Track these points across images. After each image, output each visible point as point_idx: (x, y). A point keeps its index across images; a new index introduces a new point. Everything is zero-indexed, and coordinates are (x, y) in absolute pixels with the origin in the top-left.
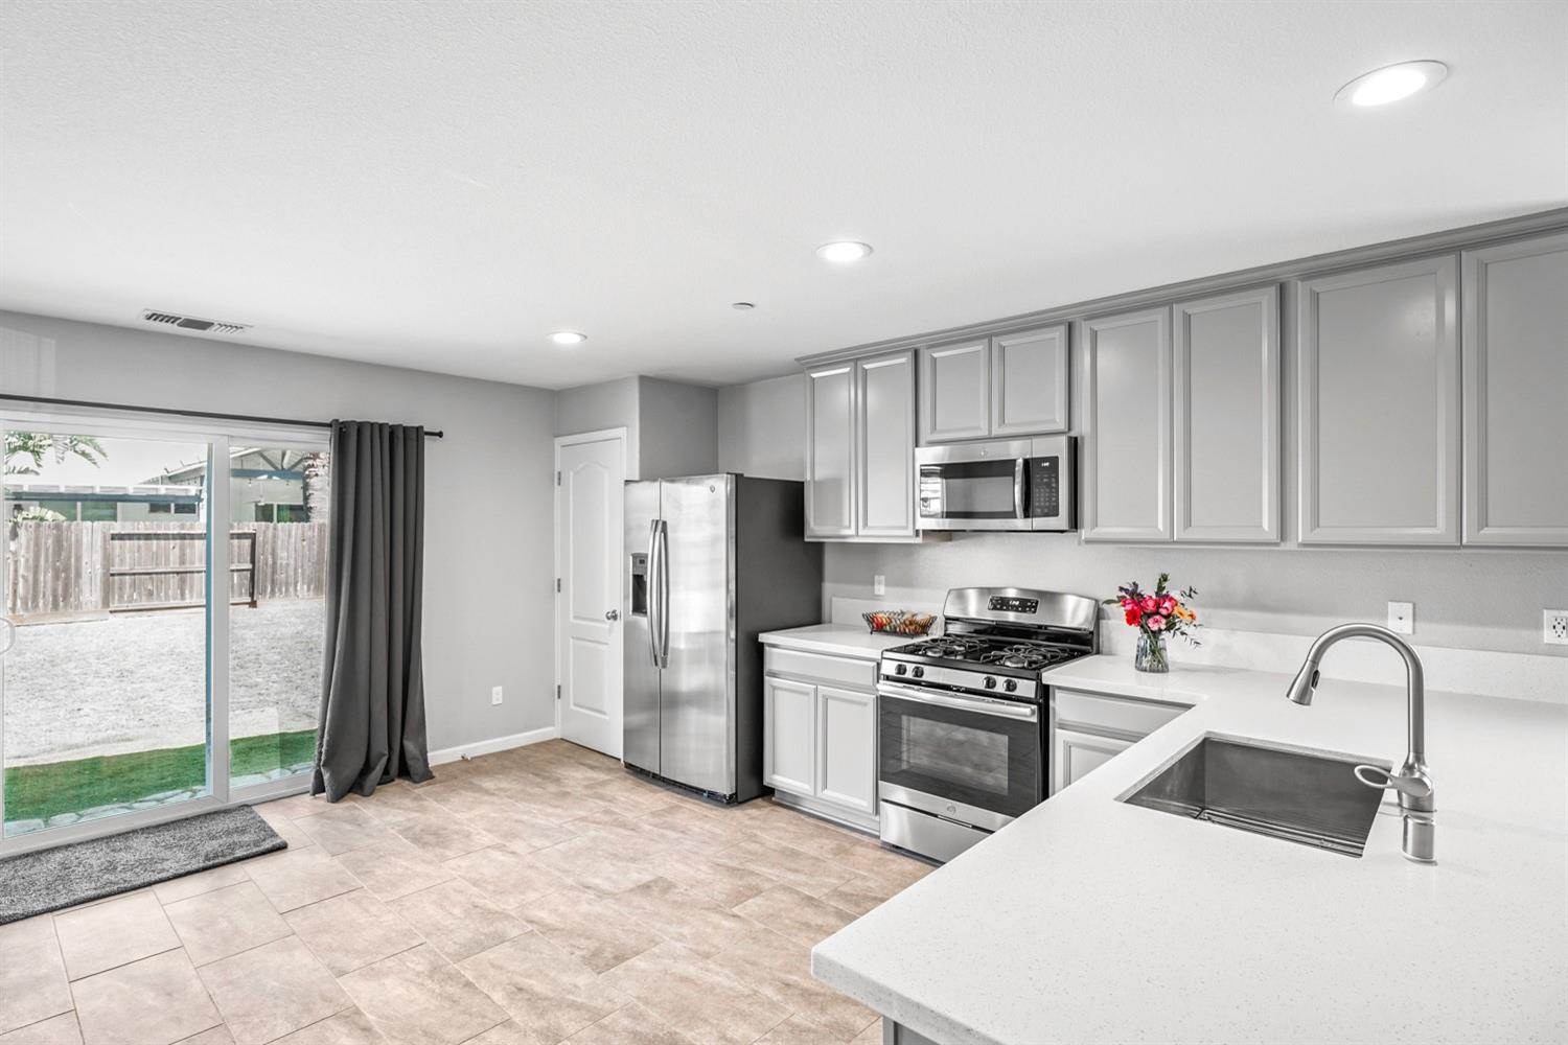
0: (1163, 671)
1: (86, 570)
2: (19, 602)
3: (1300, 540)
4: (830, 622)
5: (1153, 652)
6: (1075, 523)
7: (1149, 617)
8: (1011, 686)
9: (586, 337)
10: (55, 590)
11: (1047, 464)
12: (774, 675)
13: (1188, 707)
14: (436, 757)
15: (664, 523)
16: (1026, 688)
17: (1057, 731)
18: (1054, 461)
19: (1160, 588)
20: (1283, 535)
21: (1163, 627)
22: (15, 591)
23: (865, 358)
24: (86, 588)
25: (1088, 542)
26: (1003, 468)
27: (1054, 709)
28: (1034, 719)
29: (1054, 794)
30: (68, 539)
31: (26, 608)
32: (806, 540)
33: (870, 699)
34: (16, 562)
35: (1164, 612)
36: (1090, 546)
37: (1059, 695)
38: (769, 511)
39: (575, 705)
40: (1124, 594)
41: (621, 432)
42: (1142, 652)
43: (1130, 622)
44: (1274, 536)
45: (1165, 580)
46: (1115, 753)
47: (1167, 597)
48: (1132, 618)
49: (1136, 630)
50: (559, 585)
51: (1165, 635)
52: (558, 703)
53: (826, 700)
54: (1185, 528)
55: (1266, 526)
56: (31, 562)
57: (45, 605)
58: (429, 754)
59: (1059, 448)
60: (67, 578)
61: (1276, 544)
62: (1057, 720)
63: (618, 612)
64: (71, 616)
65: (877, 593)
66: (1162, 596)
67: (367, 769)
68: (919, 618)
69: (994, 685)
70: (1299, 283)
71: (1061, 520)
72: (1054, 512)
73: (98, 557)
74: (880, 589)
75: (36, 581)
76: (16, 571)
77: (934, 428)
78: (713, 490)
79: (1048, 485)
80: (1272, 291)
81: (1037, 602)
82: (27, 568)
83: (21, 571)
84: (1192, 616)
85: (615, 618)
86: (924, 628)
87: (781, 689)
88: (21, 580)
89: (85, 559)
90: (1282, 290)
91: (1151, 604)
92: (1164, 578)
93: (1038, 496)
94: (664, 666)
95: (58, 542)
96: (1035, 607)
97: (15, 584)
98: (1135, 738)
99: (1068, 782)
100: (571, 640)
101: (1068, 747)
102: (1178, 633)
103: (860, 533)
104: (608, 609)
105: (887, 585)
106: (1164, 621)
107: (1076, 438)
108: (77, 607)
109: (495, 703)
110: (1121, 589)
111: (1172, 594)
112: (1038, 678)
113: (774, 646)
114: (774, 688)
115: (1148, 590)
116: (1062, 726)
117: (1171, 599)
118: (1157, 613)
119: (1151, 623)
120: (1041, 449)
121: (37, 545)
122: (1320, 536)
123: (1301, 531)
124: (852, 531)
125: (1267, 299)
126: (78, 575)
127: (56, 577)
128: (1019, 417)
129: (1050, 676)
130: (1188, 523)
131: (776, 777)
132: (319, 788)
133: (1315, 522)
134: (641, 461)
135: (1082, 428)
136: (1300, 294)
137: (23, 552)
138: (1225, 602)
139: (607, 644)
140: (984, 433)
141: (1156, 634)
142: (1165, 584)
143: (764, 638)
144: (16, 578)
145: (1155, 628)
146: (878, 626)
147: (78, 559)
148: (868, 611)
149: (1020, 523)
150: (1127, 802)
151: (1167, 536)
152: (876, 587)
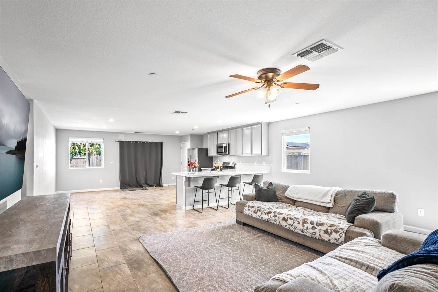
6: (229, 153)
15: (191, 155)
20: (242, 154)
23: (213, 133)
32: (208, 156)
41: (188, 142)
50: (182, 163)
71: (227, 153)
78: (195, 150)
79: (226, 149)
90: (242, 128)
96: (229, 164)
107: (229, 144)
124: (213, 155)
134: (190, 146)
135: (230, 142)
143: (202, 168)
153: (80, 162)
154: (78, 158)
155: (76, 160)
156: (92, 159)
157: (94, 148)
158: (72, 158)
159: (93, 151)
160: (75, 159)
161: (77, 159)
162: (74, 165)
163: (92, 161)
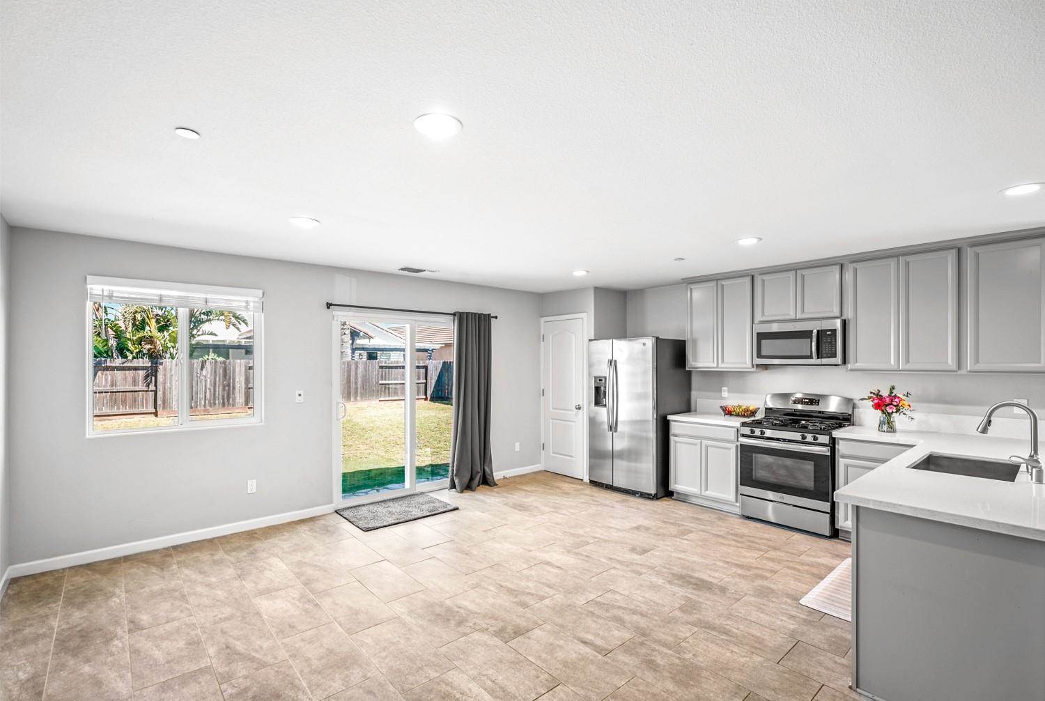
0: (894, 432)
1: (237, 386)
2: (207, 402)
3: (969, 369)
4: (696, 411)
5: (888, 423)
6: (844, 361)
7: (886, 406)
8: (815, 439)
9: (588, 272)
10: (223, 396)
11: (830, 333)
12: (676, 435)
13: (912, 446)
14: (498, 475)
15: (615, 361)
16: (823, 439)
17: (840, 459)
18: (834, 331)
19: (891, 393)
20: (959, 366)
21: (895, 411)
22: (205, 397)
23: (723, 279)
24: (237, 395)
25: (851, 370)
26: (806, 334)
27: (838, 450)
28: (829, 454)
29: (838, 489)
30: (230, 369)
31: (211, 406)
32: (687, 369)
33: (733, 447)
34: (206, 381)
35: (895, 404)
36: (852, 372)
37: (841, 442)
38: (668, 354)
39: (554, 453)
40: (872, 395)
41: (584, 315)
42: (881, 423)
43: (876, 408)
44: (954, 367)
45: (893, 389)
46: (872, 469)
47: (895, 396)
48: (877, 406)
49: (879, 412)
50: (543, 392)
51: (894, 415)
52: (543, 452)
53: (707, 447)
54: (906, 363)
55: (950, 362)
56: (213, 380)
57: (219, 404)
58: (494, 474)
59: (838, 324)
60: (229, 389)
61: (956, 371)
62: (840, 454)
63: (581, 406)
64: (230, 410)
65: (723, 396)
66: (892, 397)
67: (472, 479)
68: (751, 408)
69: (806, 438)
70: (969, 249)
71: (839, 360)
72: (834, 356)
73: (243, 379)
74: (725, 394)
75: (215, 391)
76: (206, 385)
77: (763, 314)
78: (644, 344)
79: (831, 343)
80: (954, 252)
81: (819, 400)
82: (211, 384)
83: (208, 386)
84: (909, 406)
85: (580, 408)
86: (753, 413)
87: (680, 442)
88: (208, 391)
89: (237, 380)
90: (959, 251)
91: (888, 400)
92: (893, 388)
93: (825, 348)
94: (616, 431)
95: (225, 370)
96: (818, 403)
97: (206, 393)
98: (883, 461)
99: (846, 483)
100: (551, 420)
101: (847, 467)
102: (902, 414)
103: (720, 366)
104: (574, 404)
105: (728, 392)
106: (895, 408)
107: (845, 320)
108: (233, 406)
109: (516, 450)
110: (871, 393)
111: (898, 395)
112: (830, 434)
113: (675, 421)
114: (676, 442)
115: (885, 393)
116: (843, 457)
117: (898, 397)
118: (891, 404)
119: (888, 409)
120: (826, 325)
121: (215, 372)
122: (980, 367)
123: (969, 364)
124: (715, 365)
125: (951, 257)
126: (234, 388)
127: (224, 389)
128: (812, 310)
129: (836, 434)
130: (907, 361)
131: (676, 486)
132: (453, 486)
133: (977, 361)
134: (595, 330)
135: (849, 314)
136: (969, 254)
137: (209, 376)
138: (926, 400)
139: (574, 422)
140: (793, 317)
141: (890, 414)
142: (893, 391)
143: (669, 417)
144: (206, 390)
145: (890, 411)
146: (728, 412)
147: (234, 380)
148: (723, 405)
149: (814, 361)
150: (913, 468)
151: (896, 367)
152: (723, 393)
153: (125, 379)
154: (118, 368)
155: (108, 372)
156: (165, 369)
157: (169, 335)
158: (98, 367)
159: (169, 345)
160: (107, 368)
161: (113, 368)
162: (101, 389)
163: (165, 375)
